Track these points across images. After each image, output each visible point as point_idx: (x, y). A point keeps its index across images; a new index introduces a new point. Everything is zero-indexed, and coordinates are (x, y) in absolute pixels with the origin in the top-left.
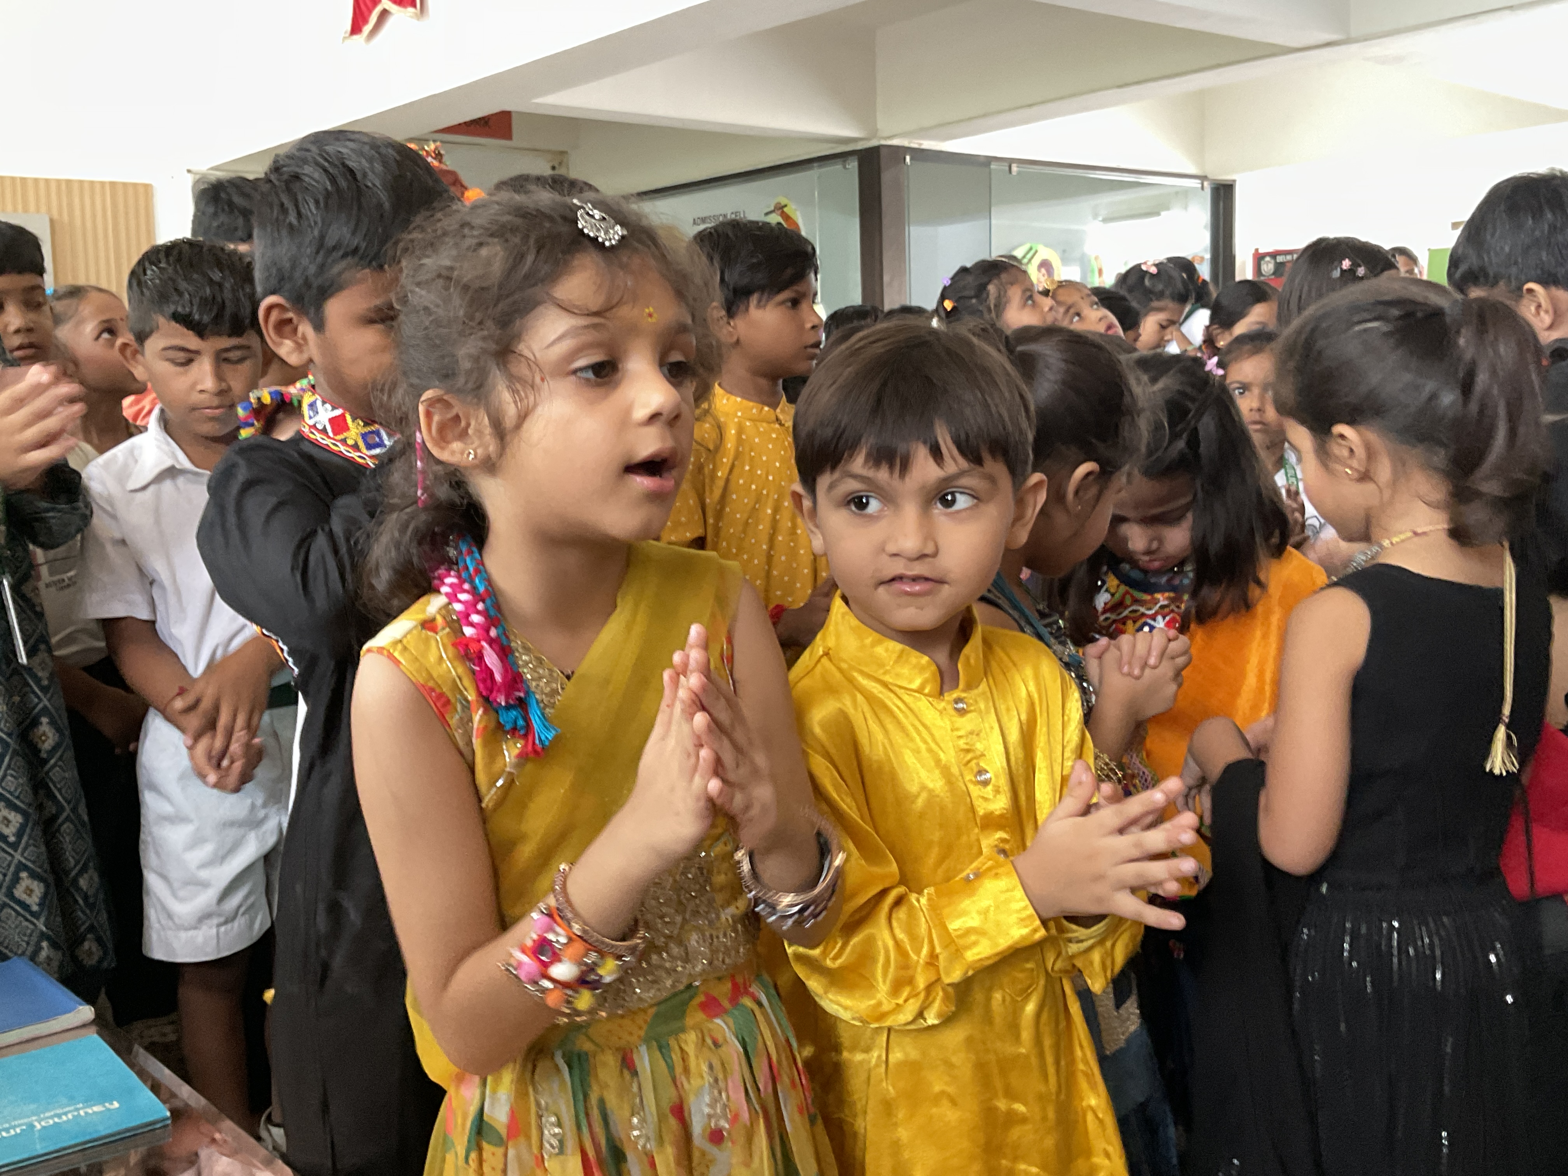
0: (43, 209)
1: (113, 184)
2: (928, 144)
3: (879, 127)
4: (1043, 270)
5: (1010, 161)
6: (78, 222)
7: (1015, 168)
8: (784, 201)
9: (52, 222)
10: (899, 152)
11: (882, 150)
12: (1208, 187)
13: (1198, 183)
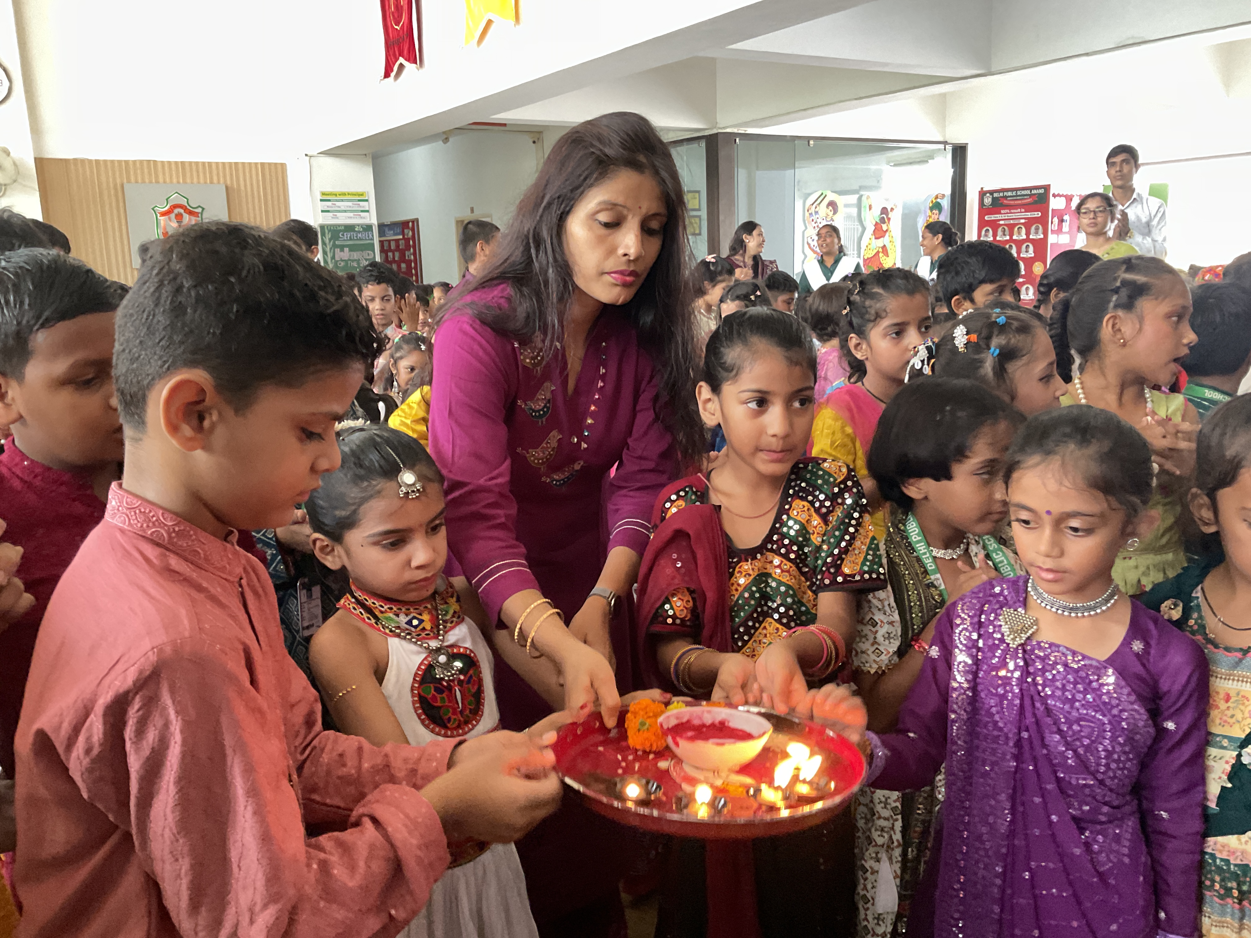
0: (222, 181)
1: (263, 164)
2: (750, 131)
3: (718, 121)
4: (830, 208)
5: (808, 139)
6: (242, 188)
7: (812, 142)
9: (227, 187)
10: (731, 137)
11: (720, 137)
12: (949, 148)
13: (941, 146)
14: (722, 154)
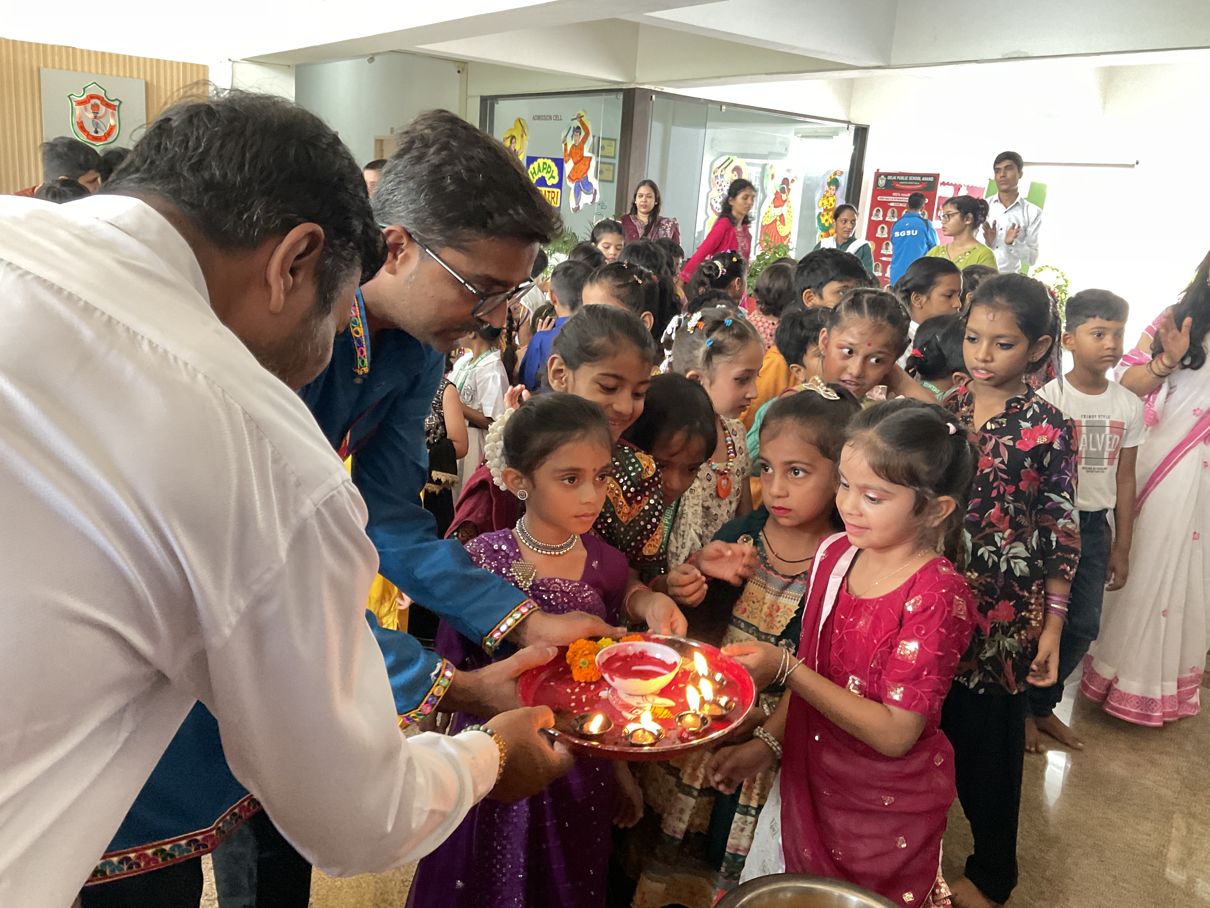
0: (142, 76)
1: (184, 64)
2: (667, 90)
3: (637, 75)
4: (735, 173)
5: (721, 104)
6: (162, 85)
7: (724, 107)
8: (582, 114)
9: (146, 83)
10: (648, 93)
11: (637, 91)
12: (852, 128)
13: (846, 125)
14: (638, 108)
